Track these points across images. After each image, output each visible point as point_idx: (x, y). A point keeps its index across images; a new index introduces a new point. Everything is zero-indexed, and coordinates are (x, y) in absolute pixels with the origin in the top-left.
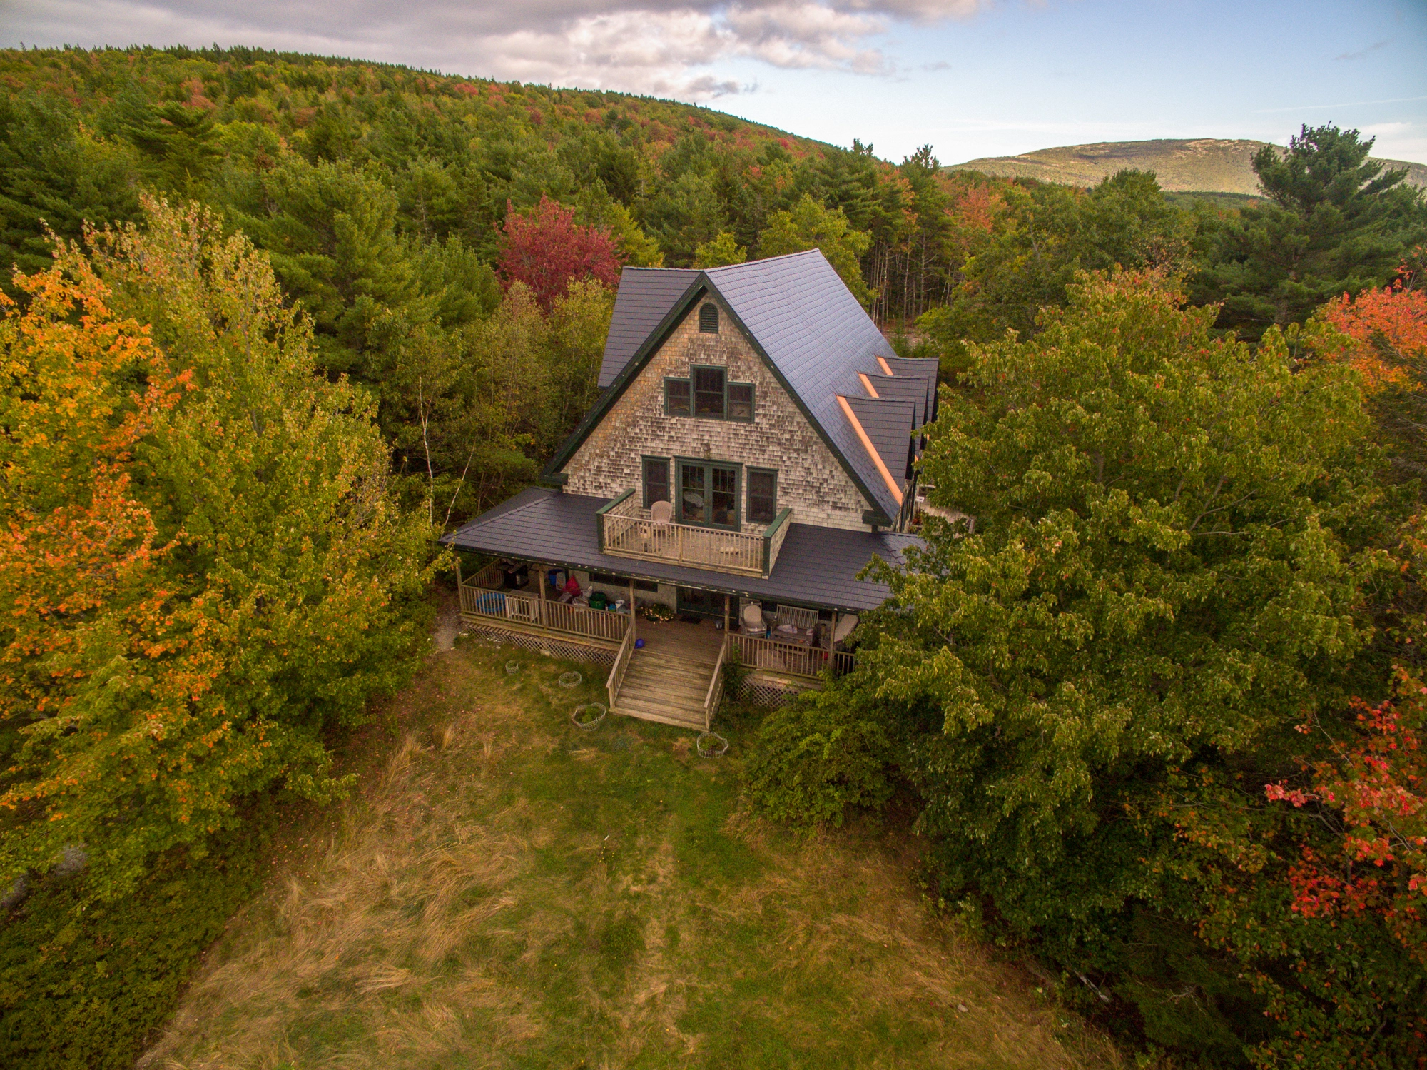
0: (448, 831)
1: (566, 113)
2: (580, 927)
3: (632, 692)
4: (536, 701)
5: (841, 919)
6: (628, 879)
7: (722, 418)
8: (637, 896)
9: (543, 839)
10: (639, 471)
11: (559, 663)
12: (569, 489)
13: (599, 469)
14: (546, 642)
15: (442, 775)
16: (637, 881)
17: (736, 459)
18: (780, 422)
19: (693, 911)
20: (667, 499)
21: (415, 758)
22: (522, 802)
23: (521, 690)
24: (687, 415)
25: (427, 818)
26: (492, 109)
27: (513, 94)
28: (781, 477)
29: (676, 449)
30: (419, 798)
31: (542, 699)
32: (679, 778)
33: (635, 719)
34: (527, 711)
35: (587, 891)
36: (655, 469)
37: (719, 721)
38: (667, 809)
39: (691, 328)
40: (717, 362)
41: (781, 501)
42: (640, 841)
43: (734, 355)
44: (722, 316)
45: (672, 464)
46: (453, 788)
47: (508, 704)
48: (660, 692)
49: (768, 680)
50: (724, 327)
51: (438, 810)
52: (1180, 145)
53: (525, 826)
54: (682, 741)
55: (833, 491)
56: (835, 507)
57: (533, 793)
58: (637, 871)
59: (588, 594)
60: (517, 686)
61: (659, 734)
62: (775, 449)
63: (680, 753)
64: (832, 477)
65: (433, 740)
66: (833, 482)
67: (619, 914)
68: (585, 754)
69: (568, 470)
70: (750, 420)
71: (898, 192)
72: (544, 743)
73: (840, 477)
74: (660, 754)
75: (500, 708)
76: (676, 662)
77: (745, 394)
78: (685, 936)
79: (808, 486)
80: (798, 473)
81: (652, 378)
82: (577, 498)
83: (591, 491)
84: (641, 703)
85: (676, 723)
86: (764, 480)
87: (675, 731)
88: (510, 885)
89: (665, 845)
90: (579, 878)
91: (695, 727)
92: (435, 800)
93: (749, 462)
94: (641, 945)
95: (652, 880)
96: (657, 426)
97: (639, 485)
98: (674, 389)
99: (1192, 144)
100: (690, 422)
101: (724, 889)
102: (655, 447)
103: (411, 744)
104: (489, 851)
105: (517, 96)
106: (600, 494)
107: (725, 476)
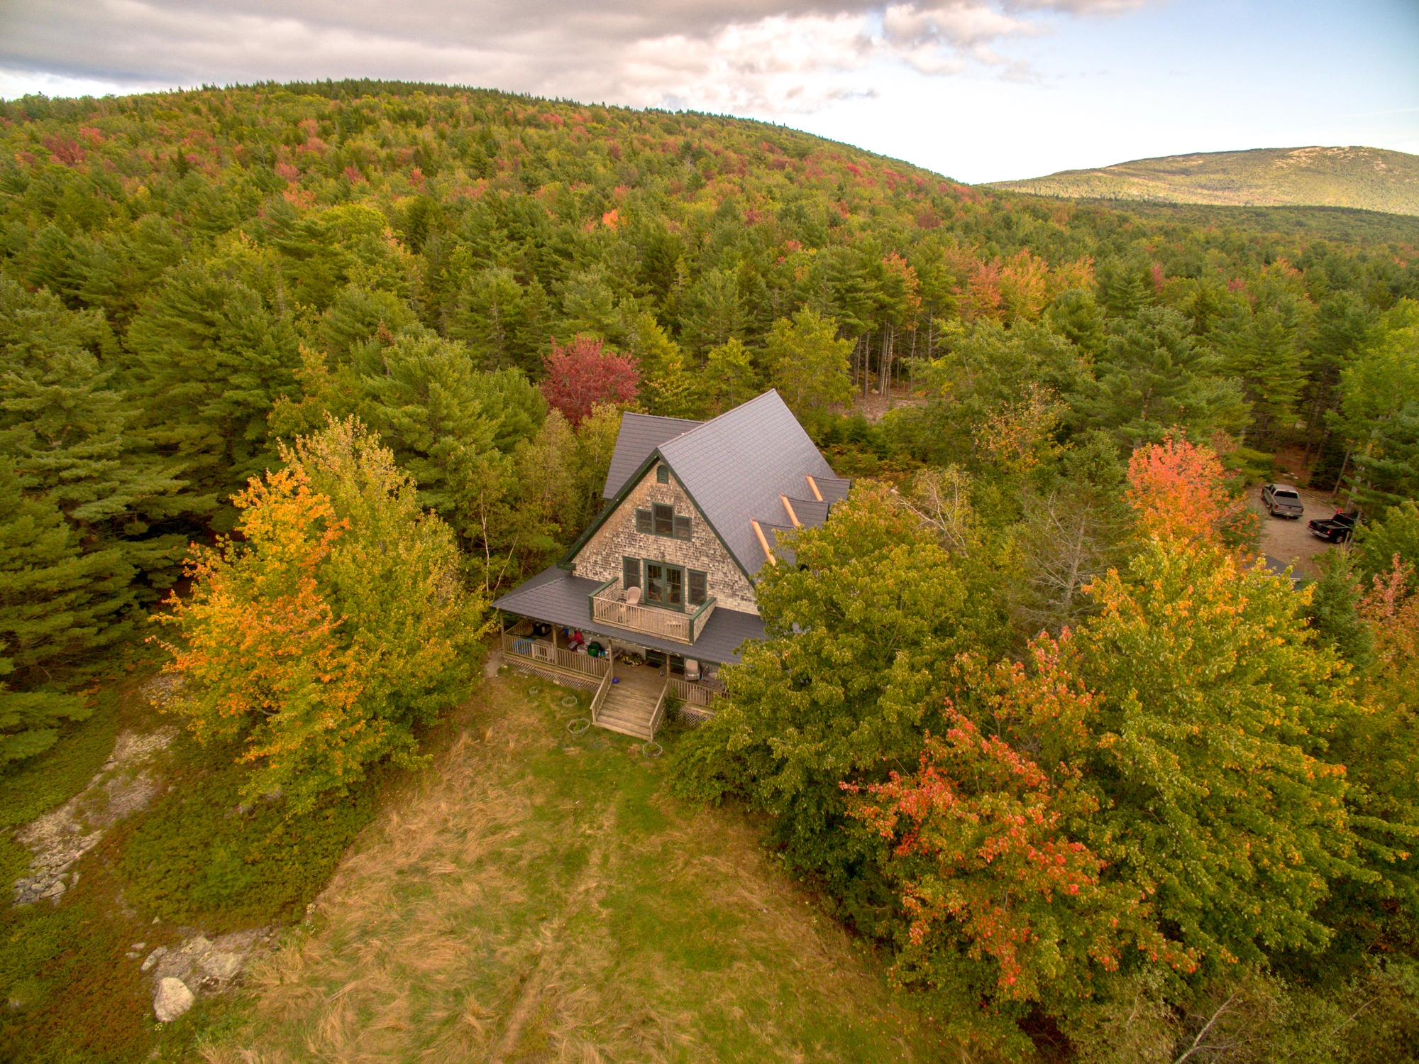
0: (484, 792)
1: (644, 143)
2: (554, 850)
3: (608, 712)
4: (547, 715)
5: (707, 858)
6: (587, 826)
7: (670, 536)
8: (589, 836)
9: (539, 800)
10: (621, 566)
11: (564, 689)
12: (577, 573)
13: (596, 562)
14: (557, 676)
15: (483, 759)
16: (591, 827)
17: (681, 563)
18: (707, 542)
19: (621, 846)
20: (638, 585)
21: (467, 747)
22: (530, 778)
23: (538, 706)
24: (650, 533)
25: (473, 784)
27: (595, 124)
28: (709, 577)
29: (644, 554)
30: (468, 771)
31: (551, 714)
32: (628, 769)
33: (607, 730)
34: (540, 721)
35: (561, 831)
36: (631, 565)
37: (659, 735)
38: (617, 788)
39: (652, 478)
40: (668, 502)
41: (710, 592)
42: (597, 805)
43: (678, 498)
44: (670, 476)
45: (642, 563)
46: (490, 767)
47: (528, 716)
48: (626, 713)
49: (694, 710)
50: (672, 481)
51: (479, 779)
52: (1282, 153)
53: (530, 792)
54: (635, 746)
55: (741, 589)
56: (742, 598)
57: (537, 773)
58: (592, 822)
59: (588, 643)
60: (536, 704)
61: (622, 741)
62: (705, 560)
63: (632, 753)
64: (739, 580)
65: (480, 736)
66: (741, 583)
67: (577, 845)
68: (573, 751)
69: (576, 561)
70: (689, 540)
72: (548, 742)
73: (744, 582)
74: (619, 754)
75: (523, 718)
76: (637, 694)
77: (686, 522)
78: (613, 859)
79: (726, 584)
80: (719, 576)
81: (627, 507)
82: (581, 579)
83: (591, 576)
84: (612, 720)
85: (633, 734)
86: (698, 579)
87: (631, 740)
88: (517, 824)
89: (612, 809)
90: (557, 824)
91: (644, 738)
92: (478, 773)
93: (689, 566)
94: (587, 862)
95: (600, 828)
96: (632, 539)
97: (621, 575)
98: (642, 516)
99: (1296, 153)
100: (652, 537)
101: (641, 836)
102: (631, 551)
103: (465, 738)
104: (507, 805)
105: (599, 126)
106: (596, 579)
107: (675, 575)
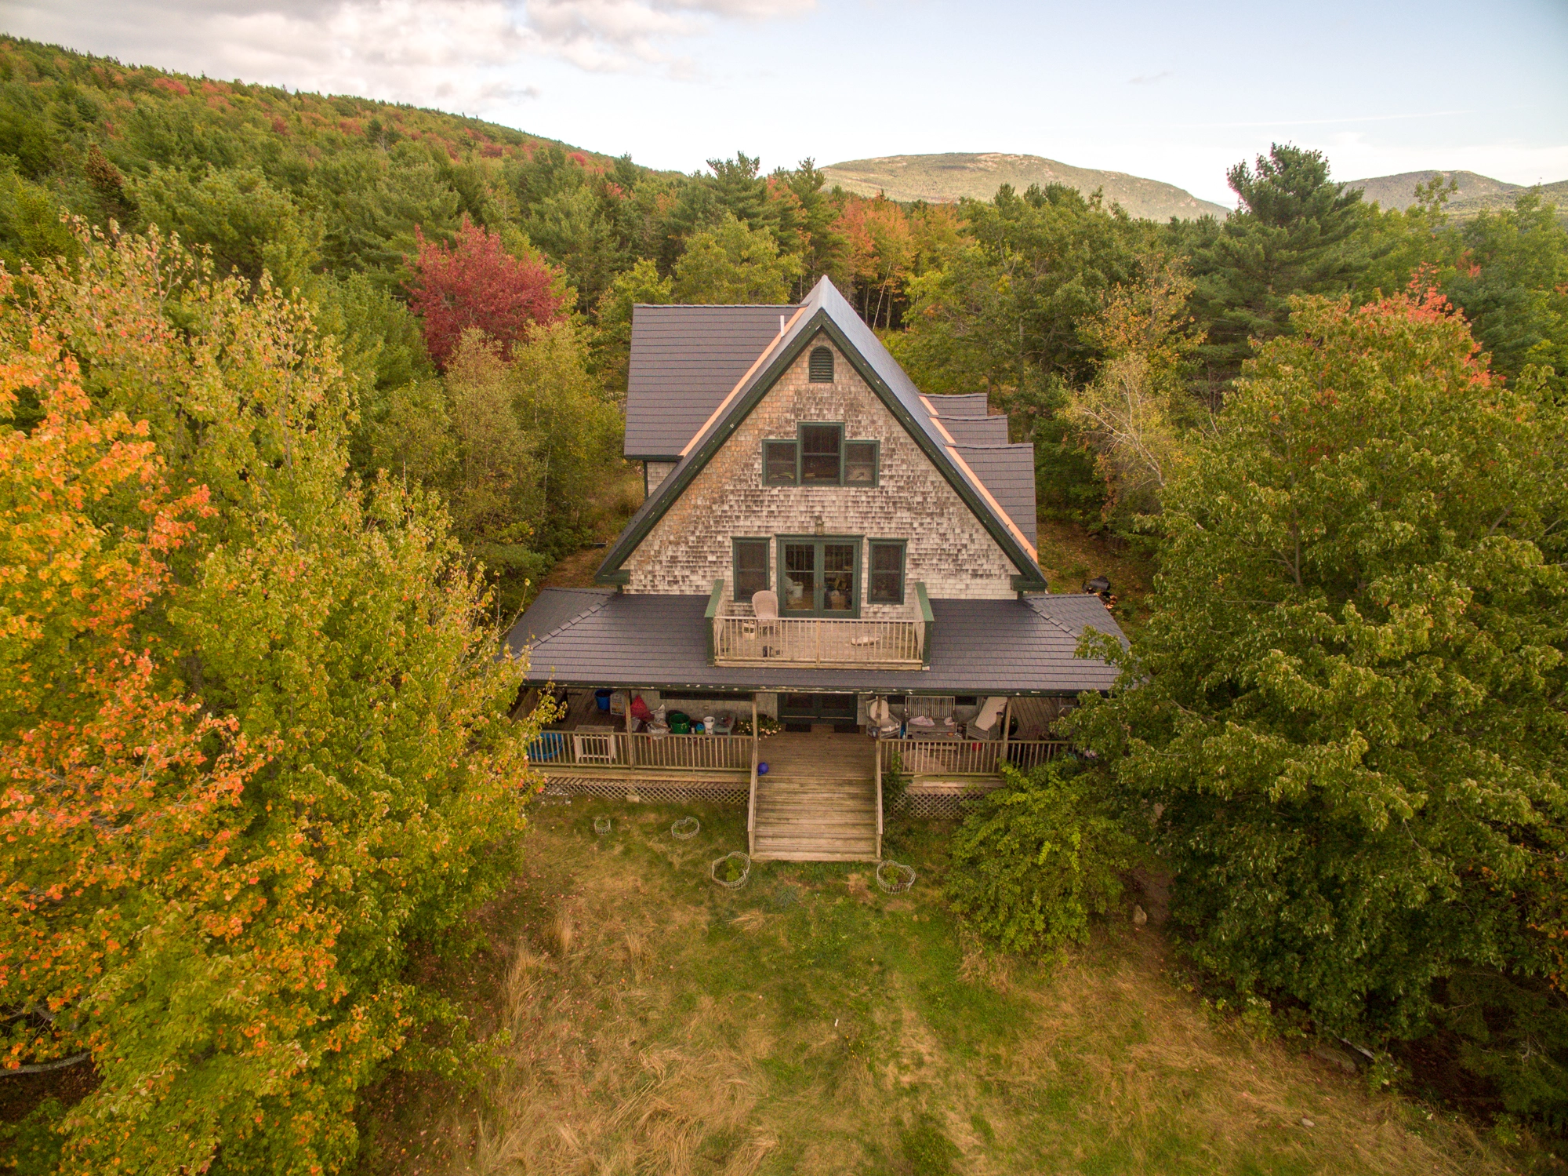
0: (631, 1067)
1: (316, 123)
2: (873, 1150)
3: (770, 830)
4: (651, 863)
5: (1138, 1051)
6: (891, 1070)
7: (838, 483)
8: (914, 1089)
9: (761, 1044)
10: (729, 557)
11: (656, 808)
12: (632, 589)
13: (674, 560)
14: (633, 783)
15: (580, 991)
16: (903, 1068)
17: (855, 531)
18: (911, 482)
19: (986, 1089)
20: (767, 587)
21: (536, 975)
22: (706, 1001)
23: (627, 852)
24: (794, 483)
25: (593, 1056)
26: (219, 113)
27: (238, 96)
28: (911, 548)
29: (778, 526)
30: (565, 1029)
31: (656, 860)
32: (875, 926)
33: (786, 863)
34: (646, 879)
35: (853, 1099)
36: (749, 553)
37: (891, 845)
38: (884, 969)
39: (799, 376)
40: (831, 417)
41: (911, 574)
42: (878, 1016)
43: (853, 407)
44: (839, 360)
45: (773, 544)
46: (605, 1004)
47: (616, 875)
48: (806, 823)
49: (929, 786)
50: (842, 373)
51: (598, 1039)
53: (731, 1036)
54: (854, 879)
55: (973, 558)
56: (975, 575)
57: (716, 988)
58: (896, 1055)
59: (662, 716)
60: (618, 849)
61: (820, 874)
62: (904, 515)
63: (859, 893)
64: (973, 541)
65: (552, 947)
66: (972, 548)
67: (907, 1118)
68: (750, 920)
69: (631, 564)
70: (873, 482)
71: (791, 209)
72: (691, 918)
73: (982, 539)
74: (839, 901)
75: (609, 882)
76: (812, 783)
77: (868, 453)
78: (997, 1124)
79: (943, 554)
80: (932, 542)
81: (747, 441)
82: (641, 598)
83: (663, 588)
84: (786, 841)
85: (838, 857)
86: (890, 554)
87: (840, 869)
88: (754, 1116)
89: (908, 1014)
90: (833, 1085)
91: (864, 858)
92: (590, 1027)
93: (872, 532)
94: (955, 1151)
95: (920, 1063)
96: (753, 500)
97: (728, 575)
98: (775, 452)
100: (796, 491)
101: (1002, 1050)
102: (749, 526)
103: (526, 960)
104: (704, 1082)
105: (246, 99)
106: (675, 590)
107: (842, 551)
